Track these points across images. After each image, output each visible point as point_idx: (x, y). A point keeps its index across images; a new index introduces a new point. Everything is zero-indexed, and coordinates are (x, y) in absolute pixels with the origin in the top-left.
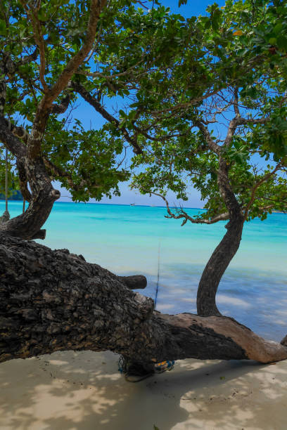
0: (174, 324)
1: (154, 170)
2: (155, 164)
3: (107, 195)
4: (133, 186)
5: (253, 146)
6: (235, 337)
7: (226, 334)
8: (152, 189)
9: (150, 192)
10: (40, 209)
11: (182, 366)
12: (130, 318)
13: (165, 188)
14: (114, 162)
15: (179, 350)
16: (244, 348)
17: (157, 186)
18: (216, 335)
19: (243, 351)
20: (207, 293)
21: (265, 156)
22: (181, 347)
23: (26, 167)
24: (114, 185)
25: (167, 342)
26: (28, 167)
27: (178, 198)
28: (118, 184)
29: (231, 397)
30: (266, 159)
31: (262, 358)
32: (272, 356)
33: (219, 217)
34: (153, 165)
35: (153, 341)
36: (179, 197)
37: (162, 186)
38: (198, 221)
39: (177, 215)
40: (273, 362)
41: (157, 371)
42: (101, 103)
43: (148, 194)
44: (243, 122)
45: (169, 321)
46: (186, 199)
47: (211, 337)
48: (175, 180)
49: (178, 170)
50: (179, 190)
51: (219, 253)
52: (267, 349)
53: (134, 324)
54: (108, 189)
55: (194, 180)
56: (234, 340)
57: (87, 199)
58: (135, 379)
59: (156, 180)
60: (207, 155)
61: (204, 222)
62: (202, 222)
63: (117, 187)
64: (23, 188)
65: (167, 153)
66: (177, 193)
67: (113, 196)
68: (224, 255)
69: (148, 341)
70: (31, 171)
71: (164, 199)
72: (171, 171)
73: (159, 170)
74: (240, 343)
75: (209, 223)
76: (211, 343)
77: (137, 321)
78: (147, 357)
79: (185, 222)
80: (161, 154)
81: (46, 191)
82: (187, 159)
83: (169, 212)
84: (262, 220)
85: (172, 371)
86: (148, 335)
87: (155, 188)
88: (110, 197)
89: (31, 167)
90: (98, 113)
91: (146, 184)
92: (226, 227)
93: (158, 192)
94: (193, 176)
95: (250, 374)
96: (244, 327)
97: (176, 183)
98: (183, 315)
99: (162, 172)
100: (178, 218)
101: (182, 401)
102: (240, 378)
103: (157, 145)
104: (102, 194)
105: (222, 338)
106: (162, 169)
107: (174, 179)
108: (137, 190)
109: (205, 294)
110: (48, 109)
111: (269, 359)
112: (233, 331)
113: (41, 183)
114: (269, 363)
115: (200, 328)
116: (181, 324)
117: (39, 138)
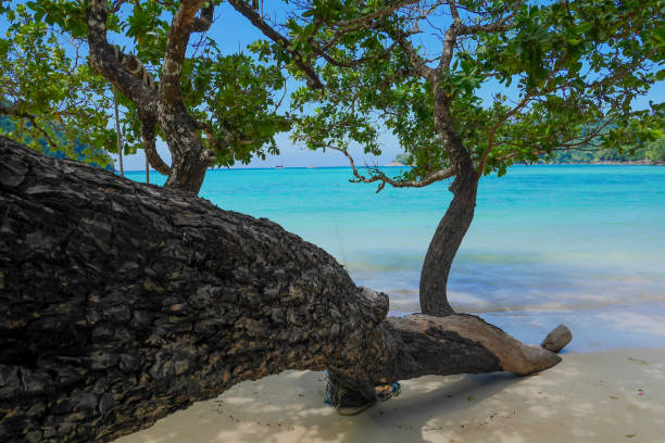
0: (405, 329)
1: (328, 111)
2: (328, 102)
3: (259, 153)
4: (296, 137)
5: (488, 67)
6: (486, 341)
7: (475, 338)
8: (326, 140)
9: (323, 145)
10: (188, 180)
11: (413, 388)
12: (363, 322)
13: (346, 138)
14: (271, 102)
15: (414, 364)
16: (498, 355)
17: (332, 135)
18: (462, 341)
19: (497, 360)
20: (435, 286)
21: (506, 81)
22: (416, 359)
23: (160, 118)
24: (269, 138)
25: (400, 354)
26: (164, 118)
27: (366, 152)
28: (274, 137)
29: (488, 420)
30: (507, 85)
31: (521, 367)
32: (534, 364)
33: (435, 175)
34: (325, 104)
35: (386, 353)
36: (367, 150)
37: (340, 135)
38: (402, 184)
39: (368, 177)
40: (535, 372)
41: (379, 399)
42: (259, 12)
43: (320, 149)
44: (464, 31)
45: (398, 326)
46: (378, 153)
47: (455, 344)
48: (360, 125)
49: (364, 110)
50: (366, 140)
51: (447, 228)
52: (527, 355)
53: (367, 329)
54: (259, 145)
55: (389, 124)
56: (486, 346)
57: (232, 163)
58: (351, 411)
59: (331, 126)
60: (409, 84)
61: (412, 185)
62: (408, 186)
63: (273, 142)
64: (150, 150)
65: (345, 85)
66: (365, 145)
67: (268, 155)
68: (454, 230)
69: (380, 353)
70: (169, 123)
71: (347, 154)
72: (353, 111)
73: (335, 110)
74: (491, 349)
75: (419, 186)
76: (456, 352)
77: (370, 325)
78: (376, 376)
79: (381, 188)
80: (337, 86)
81: (195, 151)
82: (378, 92)
83: (355, 173)
84: (500, 175)
85: (400, 396)
86: (380, 345)
87: (330, 138)
88: (264, 158)
89: (169, 118)
90: (255, 28)
91: (317, 134)
92: (451, 189)
93: (336, 144)
94: (388, 117)
95: (508, 390)
96: (494, 327)
97: (361, 130)
98: (414, 317)
99: (340, 114)
100: (370, 181)
101: (424, 433)
102: (496, 396)
103: (332, 72)
104: (251, 153)
105: (469, 344)
106: (339, 110)
107: (360, 123)
108: (303, 144)
109: (432, 288)
110: (187, 26)
111: (530, 368)
112: (481, 333)
113: (186, 140)
114: (529, 374)
115: (440, 332)
116: (414, 329)
117: (177, 72)
